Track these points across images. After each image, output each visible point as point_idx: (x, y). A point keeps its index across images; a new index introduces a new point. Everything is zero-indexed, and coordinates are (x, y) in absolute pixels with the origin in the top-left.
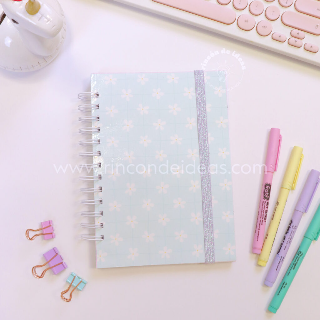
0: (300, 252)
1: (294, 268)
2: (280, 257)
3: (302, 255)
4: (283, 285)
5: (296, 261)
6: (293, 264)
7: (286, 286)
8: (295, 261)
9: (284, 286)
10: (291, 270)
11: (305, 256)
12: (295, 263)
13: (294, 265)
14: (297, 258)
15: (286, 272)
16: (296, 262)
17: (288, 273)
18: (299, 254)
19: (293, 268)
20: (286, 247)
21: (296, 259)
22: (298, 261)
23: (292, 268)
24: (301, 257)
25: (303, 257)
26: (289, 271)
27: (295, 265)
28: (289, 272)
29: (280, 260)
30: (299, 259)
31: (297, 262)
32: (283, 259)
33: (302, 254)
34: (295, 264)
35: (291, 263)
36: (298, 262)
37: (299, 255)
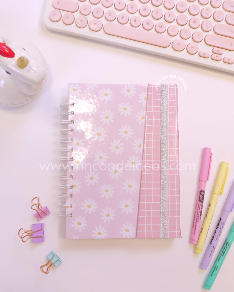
9: (215, 269)
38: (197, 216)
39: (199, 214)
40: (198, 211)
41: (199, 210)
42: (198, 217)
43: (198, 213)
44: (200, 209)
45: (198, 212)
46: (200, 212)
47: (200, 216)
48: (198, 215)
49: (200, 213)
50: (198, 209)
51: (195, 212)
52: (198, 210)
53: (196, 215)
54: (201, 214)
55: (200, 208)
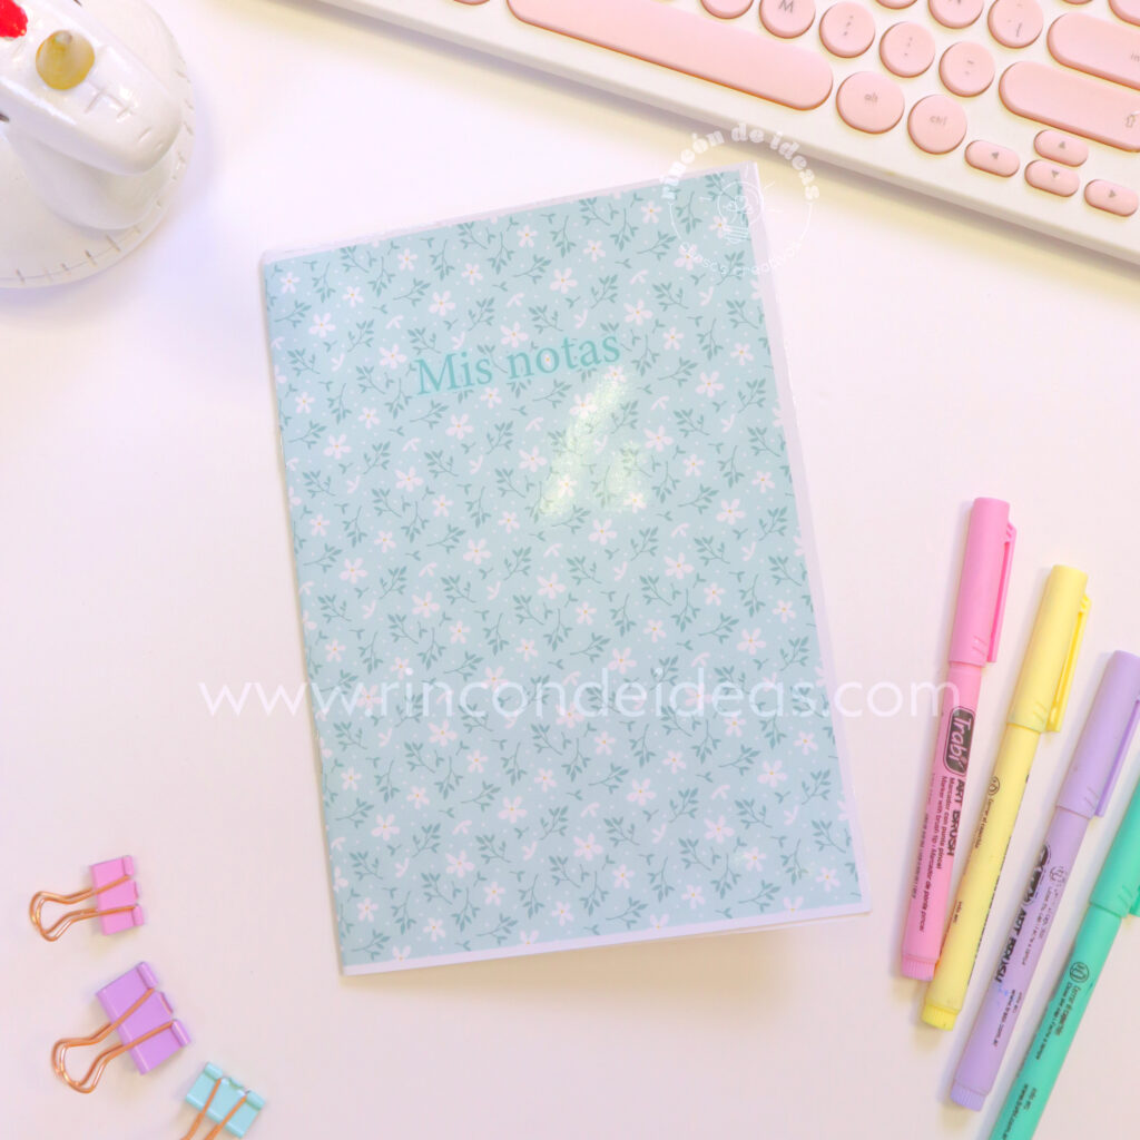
0: (1080, 967)
1: (1059, 1031)
2: (1006, 993)
3: (1085, 978)
4: (1021, 1098)
5: (1067, 1002)
6: (1056, 1014)
7: (1034, 1102)
8: (1063, 1001)
9: (1024, 1102)
10: (1047, 1035)
11: (1096, 979)
12: (1063, 1008)
13: (1059, 1019)
14: (1068, 988)
15: (1031, 1046)
16: (1064, 1005)
17: (1035, 1048)
18: (1076, 973)
19: (1054, 1029)
20: (1027, 953)
21: (1065, 994)
22: (1071, 1000)
23: (1051, 1027)
24: (1083, 986)
25: (1091, 985)
26: (1042, 1041)
27: (1064, 1018)
28: (1043, 1046)
29: (1009, 1004)
30: (1075, 991)
31: (1069, 1007)
32: (1020, 998)
33: (1085, 972)
34: (1061, 1013)
35: (1046, 1009)
36: (1074, 1005)
37: (1073, 974)
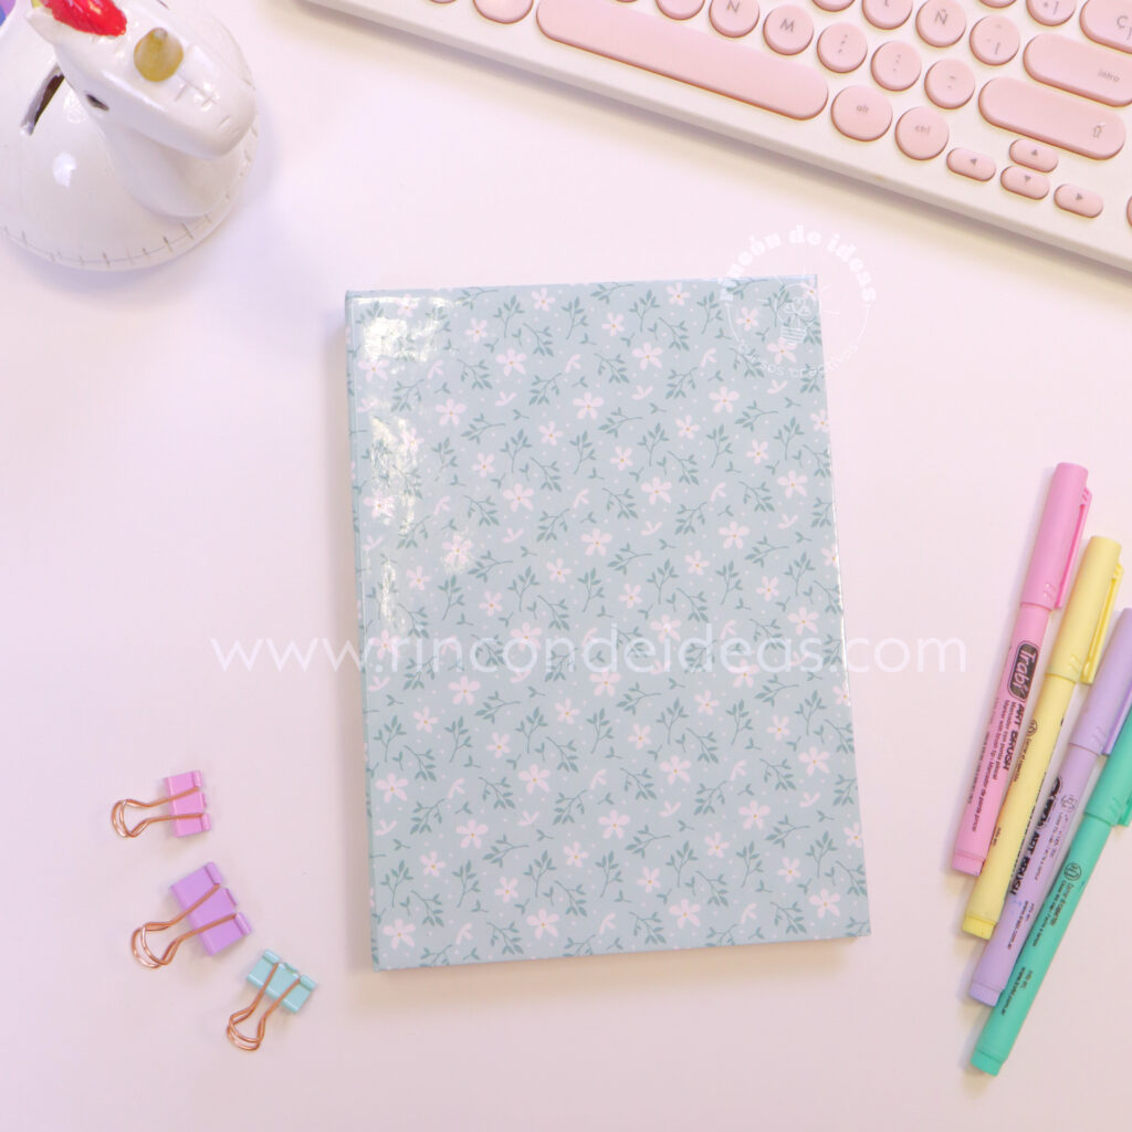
7: (1029, 982)
38: (993, 754)
39: (1003, 745)
40: (1002, 733)
41: (1004, 729)
42: (996, 759)
43: (1000, 741)
44: (1009, 723)
45: (998, 736)
46: (1009, 737)
47: (1005, 753)
48: (998, 750)
49: (1008, 741)
50: (1001, 722)
51: (987, 736)
52: (1000, 729)
53: (990, 748)
54: (1012, 748)
55: (1009, 719)
